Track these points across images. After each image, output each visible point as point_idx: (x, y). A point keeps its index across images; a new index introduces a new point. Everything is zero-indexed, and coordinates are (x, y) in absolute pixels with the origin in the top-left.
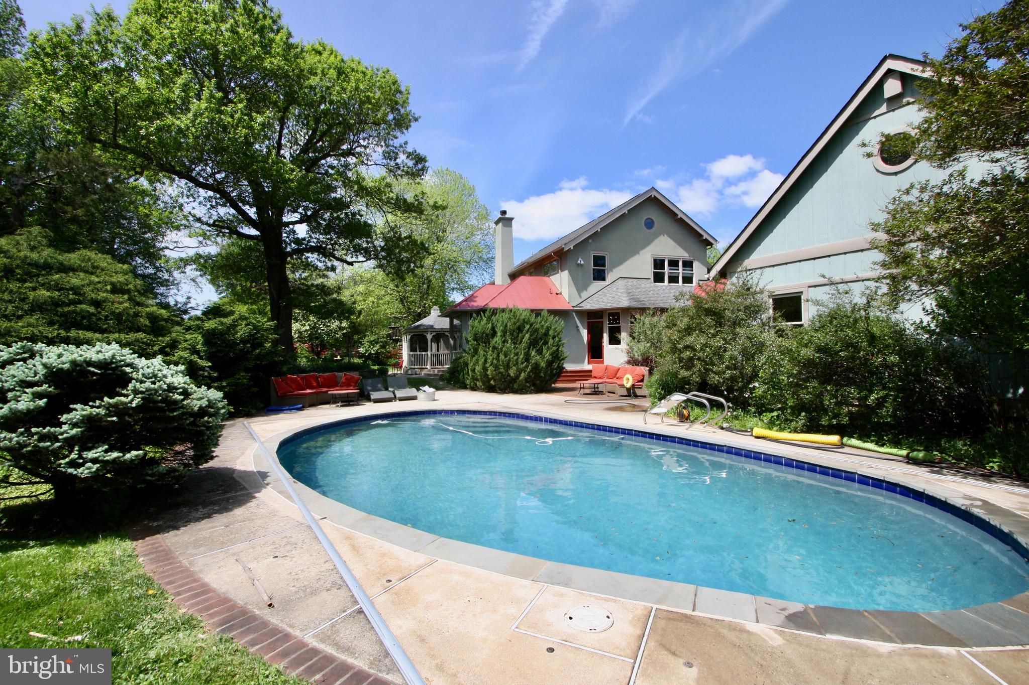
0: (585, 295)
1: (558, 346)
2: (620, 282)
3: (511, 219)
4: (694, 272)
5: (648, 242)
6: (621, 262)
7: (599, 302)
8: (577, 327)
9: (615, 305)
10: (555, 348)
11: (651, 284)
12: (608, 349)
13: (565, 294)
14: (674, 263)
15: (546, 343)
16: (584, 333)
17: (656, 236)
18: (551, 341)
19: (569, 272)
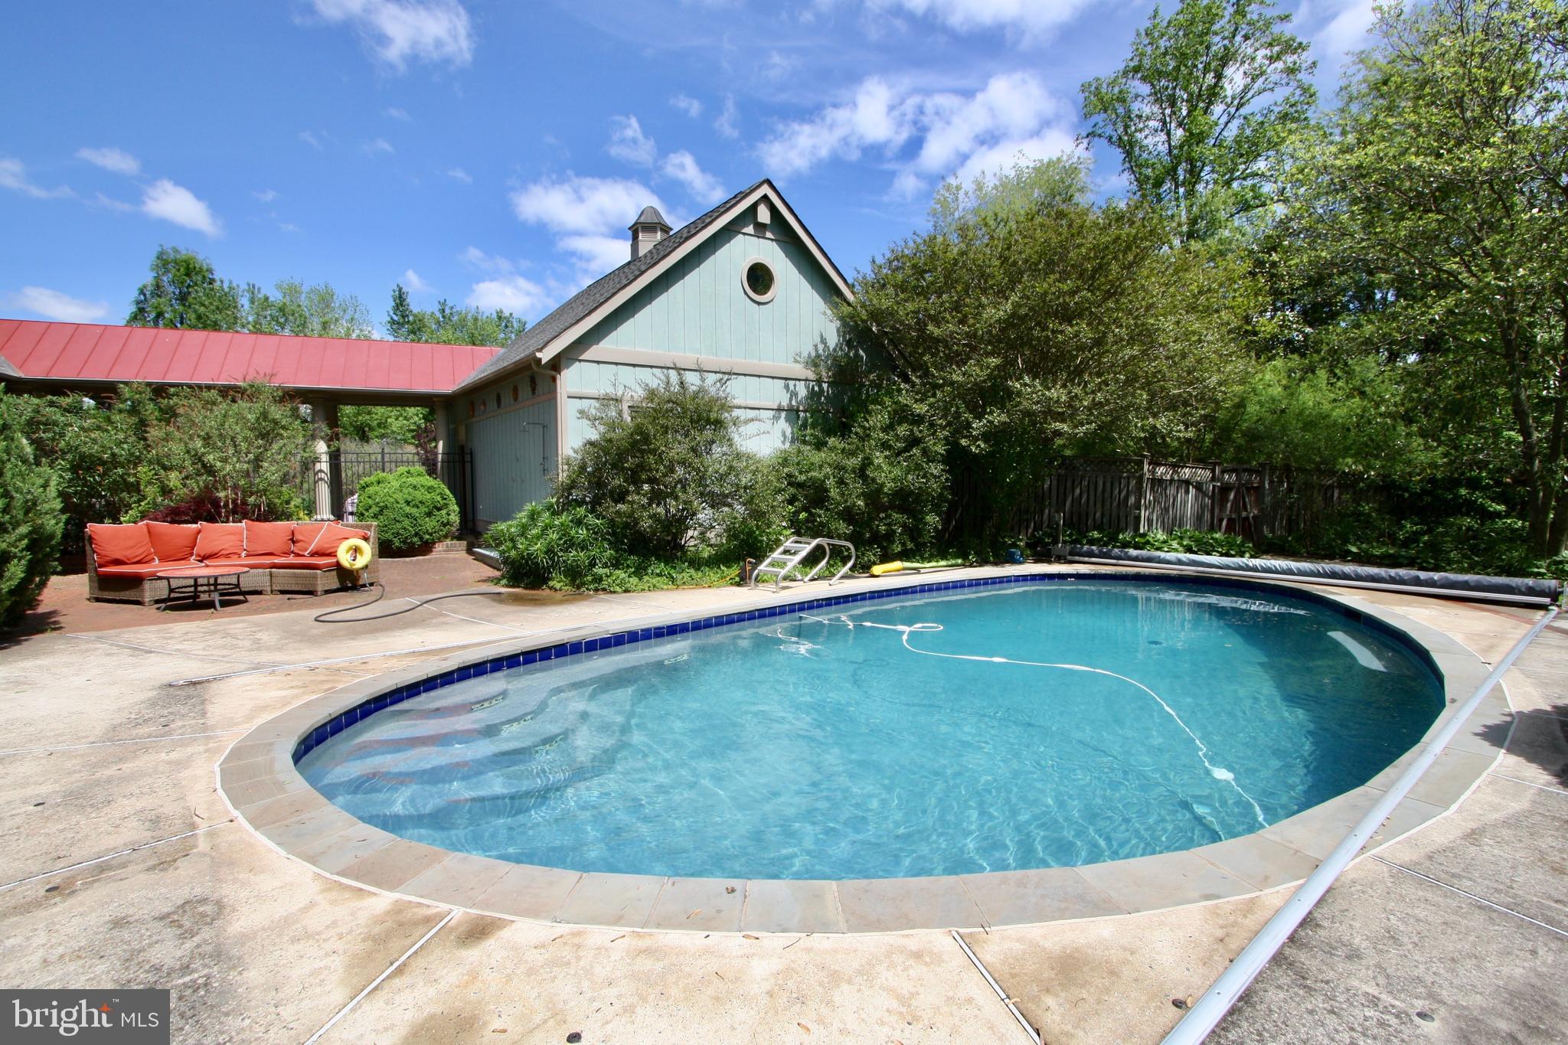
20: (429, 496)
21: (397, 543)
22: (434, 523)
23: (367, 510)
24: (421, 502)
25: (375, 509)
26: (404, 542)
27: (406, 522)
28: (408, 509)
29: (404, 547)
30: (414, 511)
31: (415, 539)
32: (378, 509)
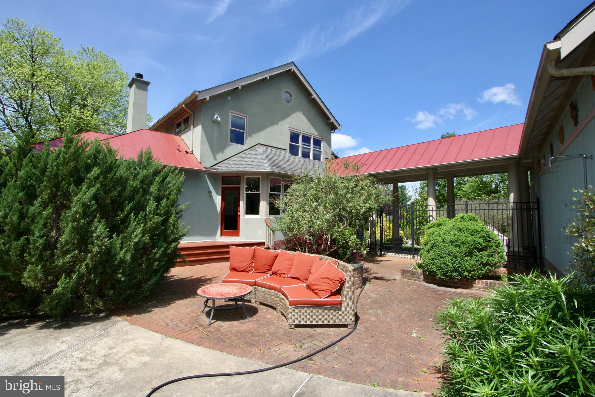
0: (220, 157)
1: (168, 214)
2: (259, 147)
3: (148, 84)
4: (322, 150)
5: (286, 115)
6: (260, 129)
7: (236, 165)
8: (210, 192)
9: (254, 170)
10: (158, 219)
11: (287, 154)
12: (244, 218)
13: (197, 153)
14: (306, 139)
15: (139, 208)
16: (218, 200)
17: (293, 111)
18: (152, 205)
19: (204, 128)
20: (471, 238)
21: (439, 275)
22: (473, 262)
24: (462, 243)
26: (445, 275)
27: (448, 259)
28: (450, 248)
29: (446, 279)
30: (455, 250)
31: (455, 274)
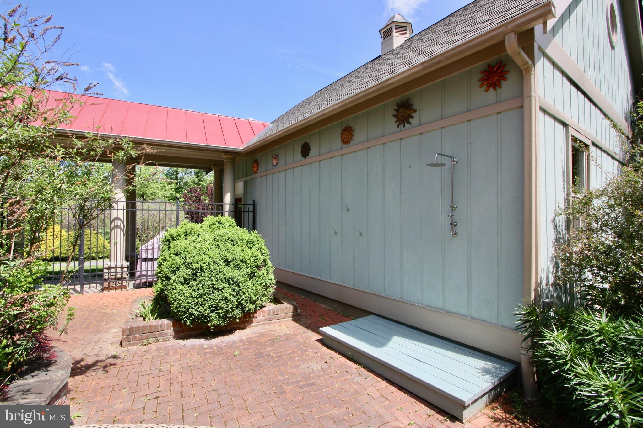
23: (174, 272)
25: (185, 272)
28: (229, 272)
29: (222, 323)
30: (235, 273)
31: (235, 310)
32: (189, 272)
